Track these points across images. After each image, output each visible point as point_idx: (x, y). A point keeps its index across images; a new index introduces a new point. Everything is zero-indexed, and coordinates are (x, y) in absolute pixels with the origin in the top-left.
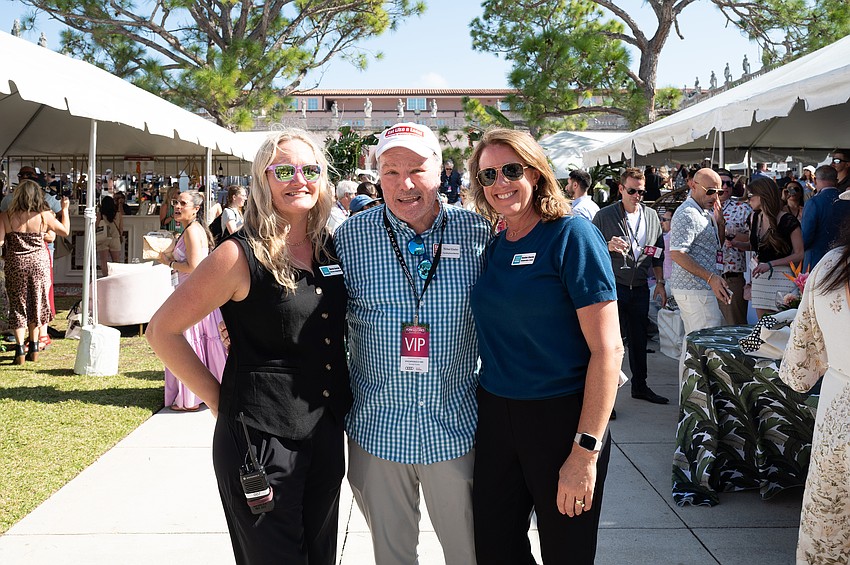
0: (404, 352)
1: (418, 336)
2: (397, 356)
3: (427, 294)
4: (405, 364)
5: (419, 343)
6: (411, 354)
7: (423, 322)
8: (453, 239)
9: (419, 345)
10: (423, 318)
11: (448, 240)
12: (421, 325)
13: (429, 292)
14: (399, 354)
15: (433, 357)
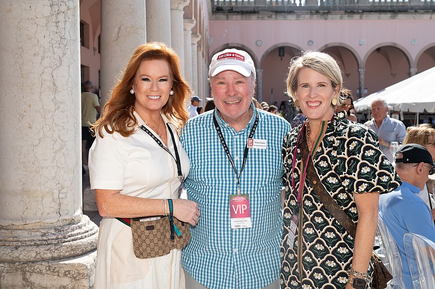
0: (233, 216)
1: (241, 203)
2: (228, 217)
3: (244, 171)
4: (234, 223)
5: (242, 208)
6: (239, 216)
7: (244, 194)
8: (262, 136)
9: (243, 209)
10: (244, 191)
11: (258, 136)
12: (243, 195)
13: (246, 169)
14: (229, 216)
15: (254, 218)
